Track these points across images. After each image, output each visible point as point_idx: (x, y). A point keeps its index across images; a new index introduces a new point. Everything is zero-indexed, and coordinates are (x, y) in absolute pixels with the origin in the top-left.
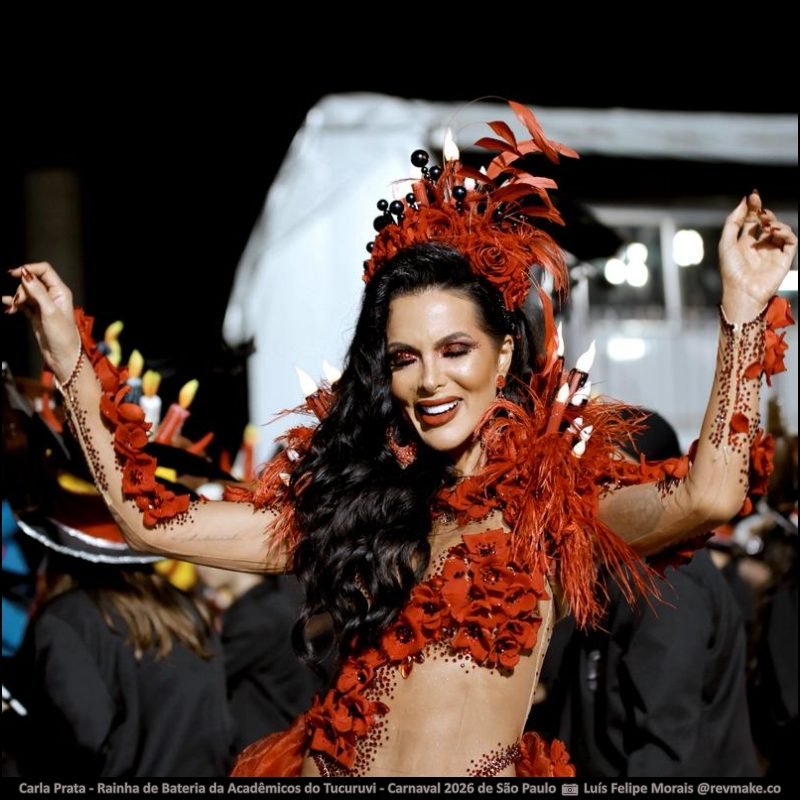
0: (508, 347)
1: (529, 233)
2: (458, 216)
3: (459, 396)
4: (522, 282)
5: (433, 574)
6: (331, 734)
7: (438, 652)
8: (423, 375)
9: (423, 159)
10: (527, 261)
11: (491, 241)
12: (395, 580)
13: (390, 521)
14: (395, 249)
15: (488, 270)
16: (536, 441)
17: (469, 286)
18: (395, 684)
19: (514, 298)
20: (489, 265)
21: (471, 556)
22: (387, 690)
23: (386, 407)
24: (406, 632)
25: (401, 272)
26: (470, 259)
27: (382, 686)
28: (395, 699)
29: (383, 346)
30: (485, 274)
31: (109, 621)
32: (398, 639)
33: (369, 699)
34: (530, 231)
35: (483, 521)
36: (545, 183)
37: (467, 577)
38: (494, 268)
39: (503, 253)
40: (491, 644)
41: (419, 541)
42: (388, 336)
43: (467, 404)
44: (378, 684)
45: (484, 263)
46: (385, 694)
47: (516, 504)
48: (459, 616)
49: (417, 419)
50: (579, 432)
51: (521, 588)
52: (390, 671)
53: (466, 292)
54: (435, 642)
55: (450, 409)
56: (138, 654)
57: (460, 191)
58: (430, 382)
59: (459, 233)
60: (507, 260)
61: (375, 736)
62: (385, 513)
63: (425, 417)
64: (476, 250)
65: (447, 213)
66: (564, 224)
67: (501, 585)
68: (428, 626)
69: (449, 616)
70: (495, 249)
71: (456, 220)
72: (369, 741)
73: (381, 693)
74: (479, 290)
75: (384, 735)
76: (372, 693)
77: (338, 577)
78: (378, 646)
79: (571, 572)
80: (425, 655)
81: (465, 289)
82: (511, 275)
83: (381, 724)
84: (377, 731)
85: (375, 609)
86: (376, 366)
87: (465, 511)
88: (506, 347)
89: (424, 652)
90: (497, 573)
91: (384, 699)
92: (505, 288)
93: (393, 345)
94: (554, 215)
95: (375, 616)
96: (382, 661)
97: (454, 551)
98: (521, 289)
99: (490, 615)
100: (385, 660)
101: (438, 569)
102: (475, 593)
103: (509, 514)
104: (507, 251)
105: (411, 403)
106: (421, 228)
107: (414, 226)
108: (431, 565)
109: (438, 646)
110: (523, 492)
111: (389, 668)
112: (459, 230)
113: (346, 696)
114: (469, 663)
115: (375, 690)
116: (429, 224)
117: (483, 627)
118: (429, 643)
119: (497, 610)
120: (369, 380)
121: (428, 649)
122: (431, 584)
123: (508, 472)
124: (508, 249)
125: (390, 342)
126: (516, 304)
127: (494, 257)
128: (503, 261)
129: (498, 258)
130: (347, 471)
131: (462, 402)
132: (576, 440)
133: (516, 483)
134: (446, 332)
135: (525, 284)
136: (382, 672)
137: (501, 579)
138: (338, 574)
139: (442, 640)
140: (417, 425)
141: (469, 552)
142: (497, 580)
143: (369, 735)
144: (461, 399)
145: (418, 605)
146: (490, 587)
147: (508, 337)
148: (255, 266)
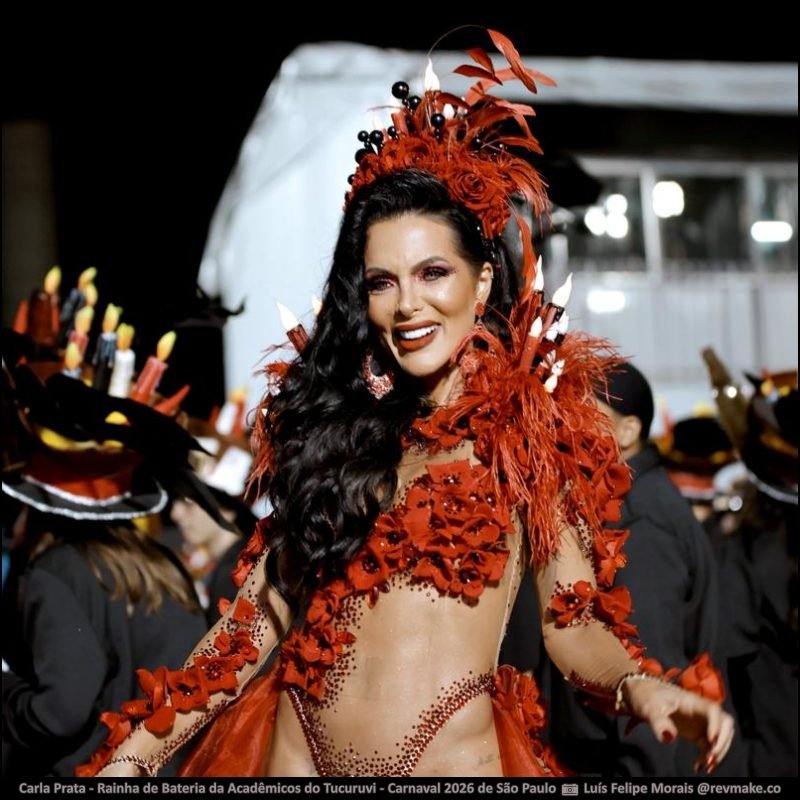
0: (487, 274)
1: (508, 161)
2: (436, 143)
3: (437, 321)
4: (500, 210)
5: (397, 504)
6: (302, 665)
7: (404, 581)
8: (400, 300)
9: (403, 91)
10: (507, 189)
11: (469, 168)
12: (360, 509)
13: (359, 451)
14: (373, 176)
15: (467, 196)
16: (510, 374)
17: (447, 212)
18: (362, 614)
19: (493, 226)
20: (466, 191)
21: (434, 485)
22: (354, 620)
23: (362, 333)
24: (372, 562)
25: (378, 197)
26: (448, 186)
27: (349, 616)
28: (362, 629)
29: (361, 273)
30: (462, 200)
31: (98, 575)
32: (365, 569)
33: (336, 629)
34: (509, 159)
35: (452, 451)
36: (524, 110)
37: (429, 507)
38: (472, 195)
39: (481, 179)
40: (453, 574)
41: (385, 472)
42: (366, 261)
43: (444, 329)
44: (345, 614)
45: (462, 189)
46: (352, 624)
47: (486, 437)
48: (420, 545)
49: (395, 344)
50: (551, 367)
51: (484, 519)
52: (357, 601)
53: (445, 218)
54: (400, 571)
55: (428, 334)
56: (130, 609)
57: (438, 118)
58: (406, 306)
59: (438, 160)
60: (485, 187)
61: (343, 666)
62: (354, 446)
63: (403, 343)
64: (454, 176)
65: (425, 140)
66: (542, 153)
67: (463, 514)
68: (391, 556)
69: (411, 545)
70: (473, 176)
71: (434, 147)
72: (337, 671)
73: (348, 624)
74: (457, 216)
75: (351, 664)
76: (339, 623)
77: (306, 509)
78: (343, 576)
79: (539, 506)
80: (391, 584)
81: (443, 215)
82: (489, 202)
83: (348, 654)
84: (344, 660)
85: (341, 538)
86: (354, 292)
87: (436, 440)
88: (484, 274)
89: (390, 581)
90: (460, 503)
91: (351, 629)
92: (484, 215)
93: (370, 270)
94: (532, 143)
95: (338, 546)
96: (348, 592)
97: (419, 481)
98: (500, 216)
99: (452, 545)
100: (351, 591)
101: (403, 499)
102: (435, 521)
103: (480, 447)
104: (484, 178)
105: (389, 329)
106: (399, 155)
107: (392, 154)
108: (396, 495)
109: (403, 576)
110: (493, 425)
111: (355, 598)
112: (437, 157)
113: (315, 627)
114: (434, 593)
115: (342, 620)
116: (407, 151)
117: (445, 556)
118: (394, 573)
119: (457, 540)
120: (346, 307)
121: (393, 579)
122: (394, 514)
123: (480, 405)
124: (486, 176)
125: (368, 268)
126: (495, 232)
127: (472, 183)
128: (481, 188)
129: (477, 184)
130: (321, 400)
131: (441, 327)
132: (547, 374)
133: (486, 417)
134: (424, 256)
135: (504, 212)
136: (348, 603)
137: (463, 509)
138: (306, 508)
139: (407, 570)
140: (395, 350)
141: (432, 482)
142: (459, 510)
143: (337, 665)
144: (439, 324)
145: (382, 535)
146: (452, 516)
147: (487, 265)
148: (230, 218)
